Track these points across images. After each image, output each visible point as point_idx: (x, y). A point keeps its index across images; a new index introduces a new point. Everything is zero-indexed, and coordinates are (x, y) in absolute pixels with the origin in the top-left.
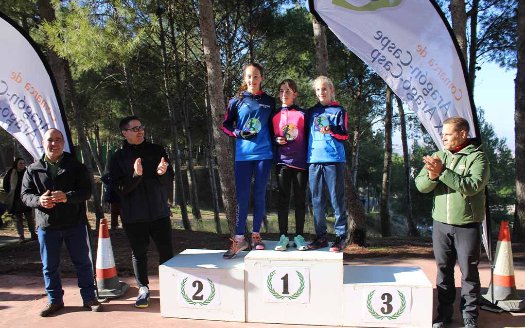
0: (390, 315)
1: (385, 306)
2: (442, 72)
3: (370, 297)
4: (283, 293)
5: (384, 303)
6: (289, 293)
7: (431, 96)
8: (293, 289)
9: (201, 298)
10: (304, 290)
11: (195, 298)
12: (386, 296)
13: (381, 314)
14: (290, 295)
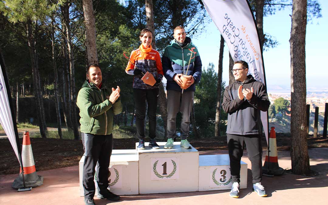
0: (225, 182)
1: (222, 178)
2: (251, 43)
3: (214, 173)
4: (163, 174)
5: (222, 176)
6: (166, 174)
7: (247, 56)
8: (169, 172)
9: (109, 181)
10: (176, 171)
12: (223, 172)
13: (220, 182)
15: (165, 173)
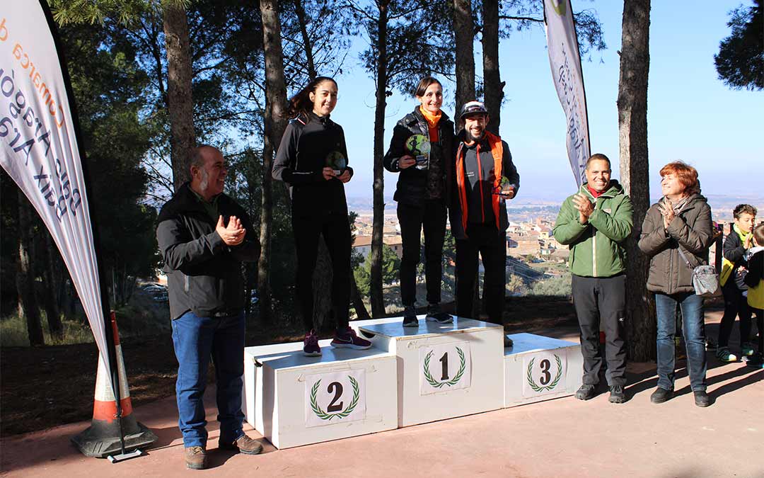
0: (548, 385)
3: (530, 366)
4: (442, 379)
5: (543, 372)
6: (448, 378)
8: (452, 373)
9: (339, 407)
10: (464, 370)
11: (331, 408)
12: (545, 364)
13: (541, 385)
14: (449, 380)
15: (445, 376)
